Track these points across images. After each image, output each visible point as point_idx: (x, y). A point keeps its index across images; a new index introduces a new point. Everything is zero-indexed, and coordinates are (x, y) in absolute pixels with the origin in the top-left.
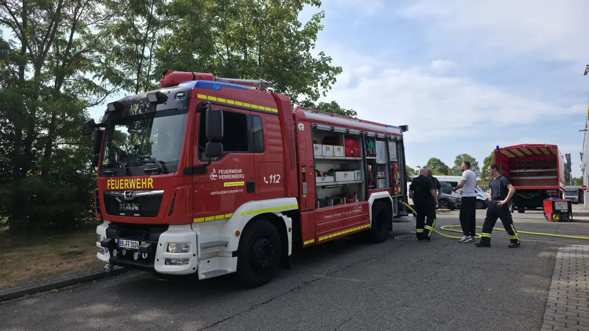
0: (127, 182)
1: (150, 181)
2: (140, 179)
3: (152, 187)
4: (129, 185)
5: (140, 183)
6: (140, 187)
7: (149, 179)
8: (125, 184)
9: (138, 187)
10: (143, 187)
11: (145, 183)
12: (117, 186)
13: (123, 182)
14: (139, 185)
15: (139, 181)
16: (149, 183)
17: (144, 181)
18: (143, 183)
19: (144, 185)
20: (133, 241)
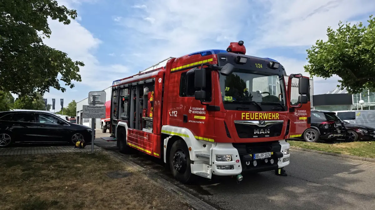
0: (261, 115)
1: (277, 115)
2: (271, 114)
3: (278, 119)
4: (263, 117)
5: (271, 116)
6: (271, 119)
7: (277, 114)
8: (260, 116)
9: (269, 119)
10: (273, 119)
11: (274, 116)
12: (252, 117)
13: (258, 115)
14: (270, 117)
15: (270, 115)
16: (277, 116)
17: (274, 115)
18: (273, 116)
19: (274, 117)
20: (266, 153)
